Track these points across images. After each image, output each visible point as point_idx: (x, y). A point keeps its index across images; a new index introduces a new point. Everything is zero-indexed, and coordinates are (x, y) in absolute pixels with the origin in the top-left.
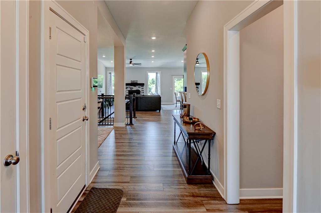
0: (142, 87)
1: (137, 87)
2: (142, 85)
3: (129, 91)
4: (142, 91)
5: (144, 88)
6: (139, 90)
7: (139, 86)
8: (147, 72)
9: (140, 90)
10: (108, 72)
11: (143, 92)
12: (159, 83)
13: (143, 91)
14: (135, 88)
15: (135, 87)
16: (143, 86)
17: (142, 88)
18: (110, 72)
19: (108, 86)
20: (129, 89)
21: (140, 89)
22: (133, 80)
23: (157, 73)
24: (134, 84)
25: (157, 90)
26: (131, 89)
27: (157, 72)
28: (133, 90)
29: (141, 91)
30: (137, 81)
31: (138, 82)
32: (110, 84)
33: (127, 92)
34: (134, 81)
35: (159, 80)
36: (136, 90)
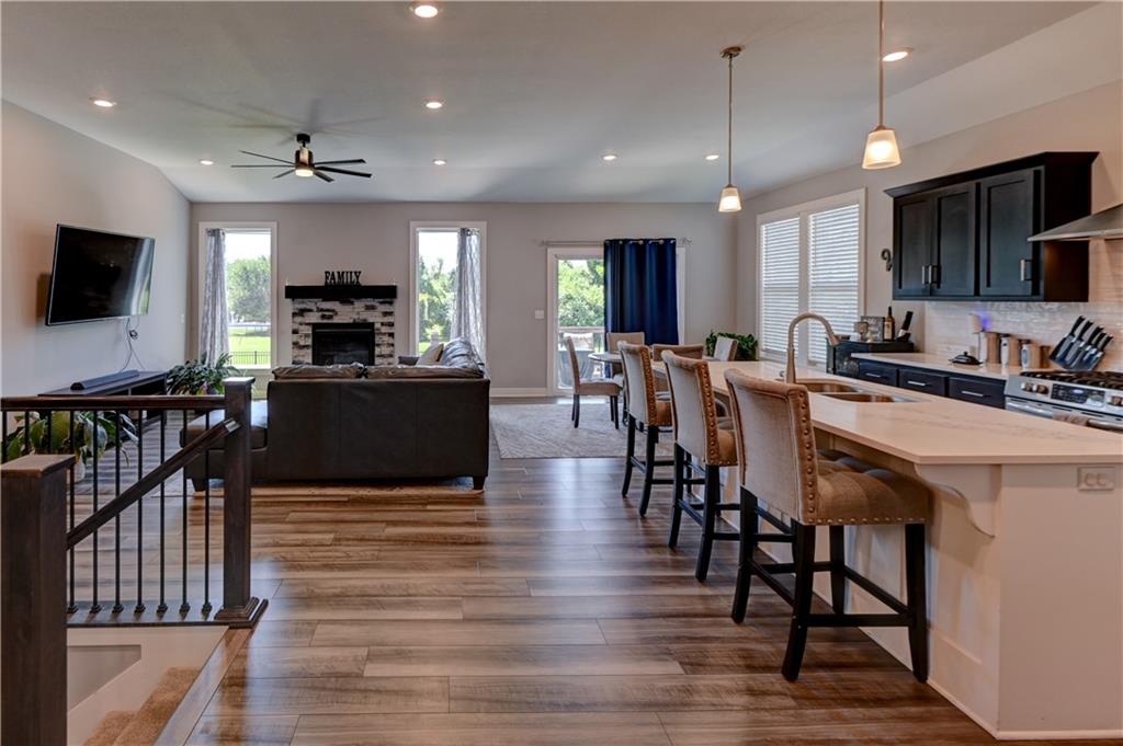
0: (386, 308)
1: (359, 305)
2: (387, 294)
3: (315, 326)
4: (384, 329)
5: (396, 314)
6: (371, 320)
7: (370, 302)
8: (412, 223)
9: (373, 324)
10: (203, 226)
11: (391, 335)
12: (477, 283)
13: (391, 325)
14: (346, 314)
15: (348, 308)
16: (391, 303)
17: (386, 314)
18: (214, 225)
19: (201, 300)
20: (314, 318)
21: (375, 318)
22: (335, 269)
23: (464, 233)
24: (342, 289)
25: (467, 325)
26: (323, 317)
27: (465, 225)
28: (336, 320)
29: (377, 326)
30: (357, 274)
31: (365, 281)
32: (215, 293)
33: (307, 336)
34: (341, 275)
35: (477, 269)
36: (355, 325)
